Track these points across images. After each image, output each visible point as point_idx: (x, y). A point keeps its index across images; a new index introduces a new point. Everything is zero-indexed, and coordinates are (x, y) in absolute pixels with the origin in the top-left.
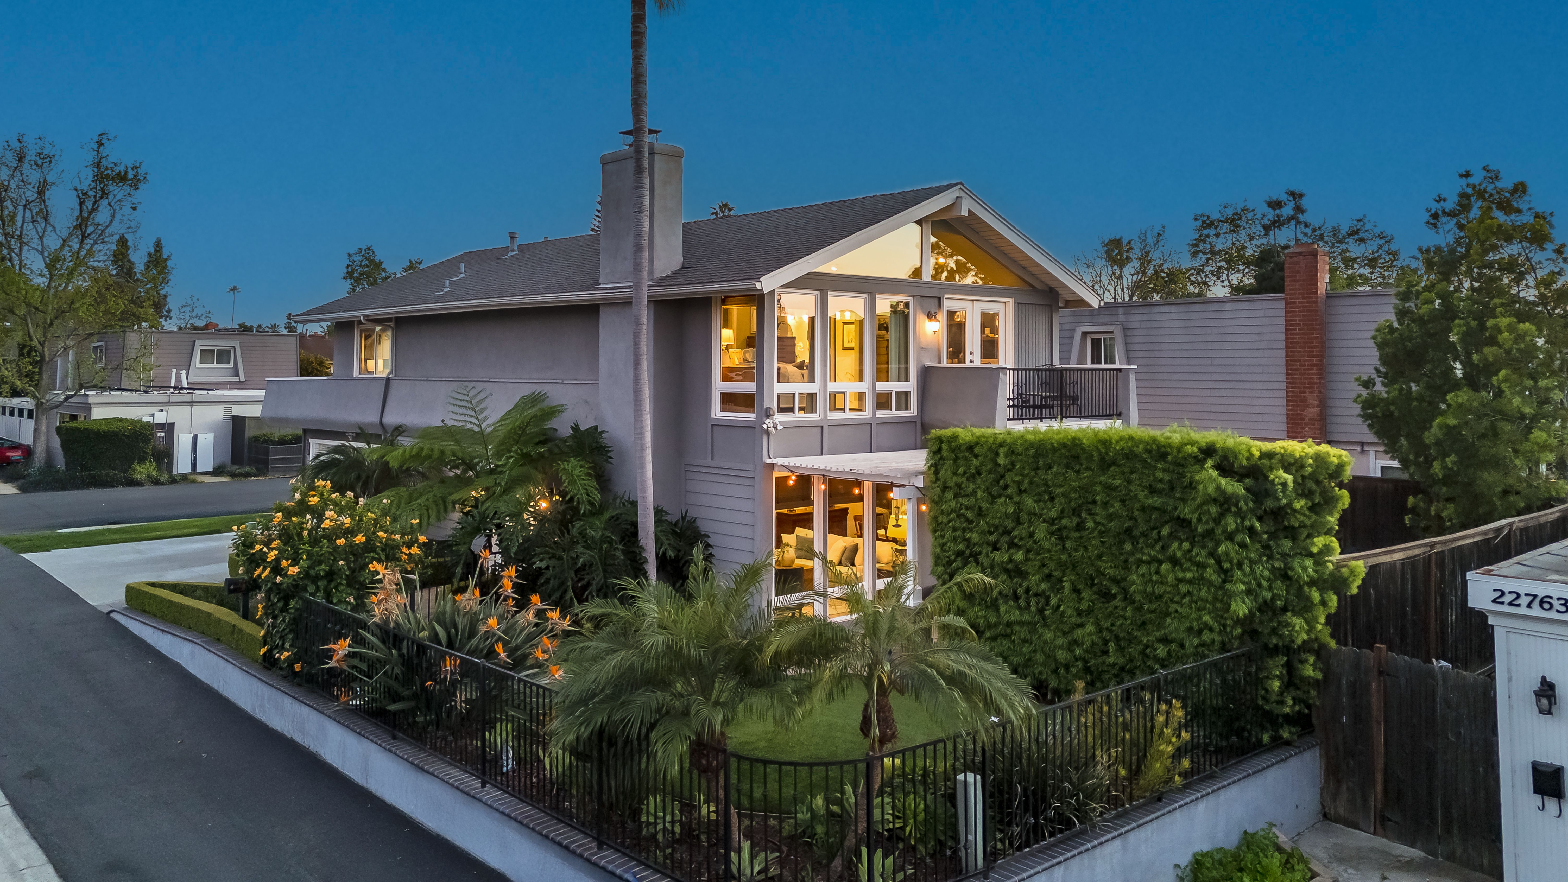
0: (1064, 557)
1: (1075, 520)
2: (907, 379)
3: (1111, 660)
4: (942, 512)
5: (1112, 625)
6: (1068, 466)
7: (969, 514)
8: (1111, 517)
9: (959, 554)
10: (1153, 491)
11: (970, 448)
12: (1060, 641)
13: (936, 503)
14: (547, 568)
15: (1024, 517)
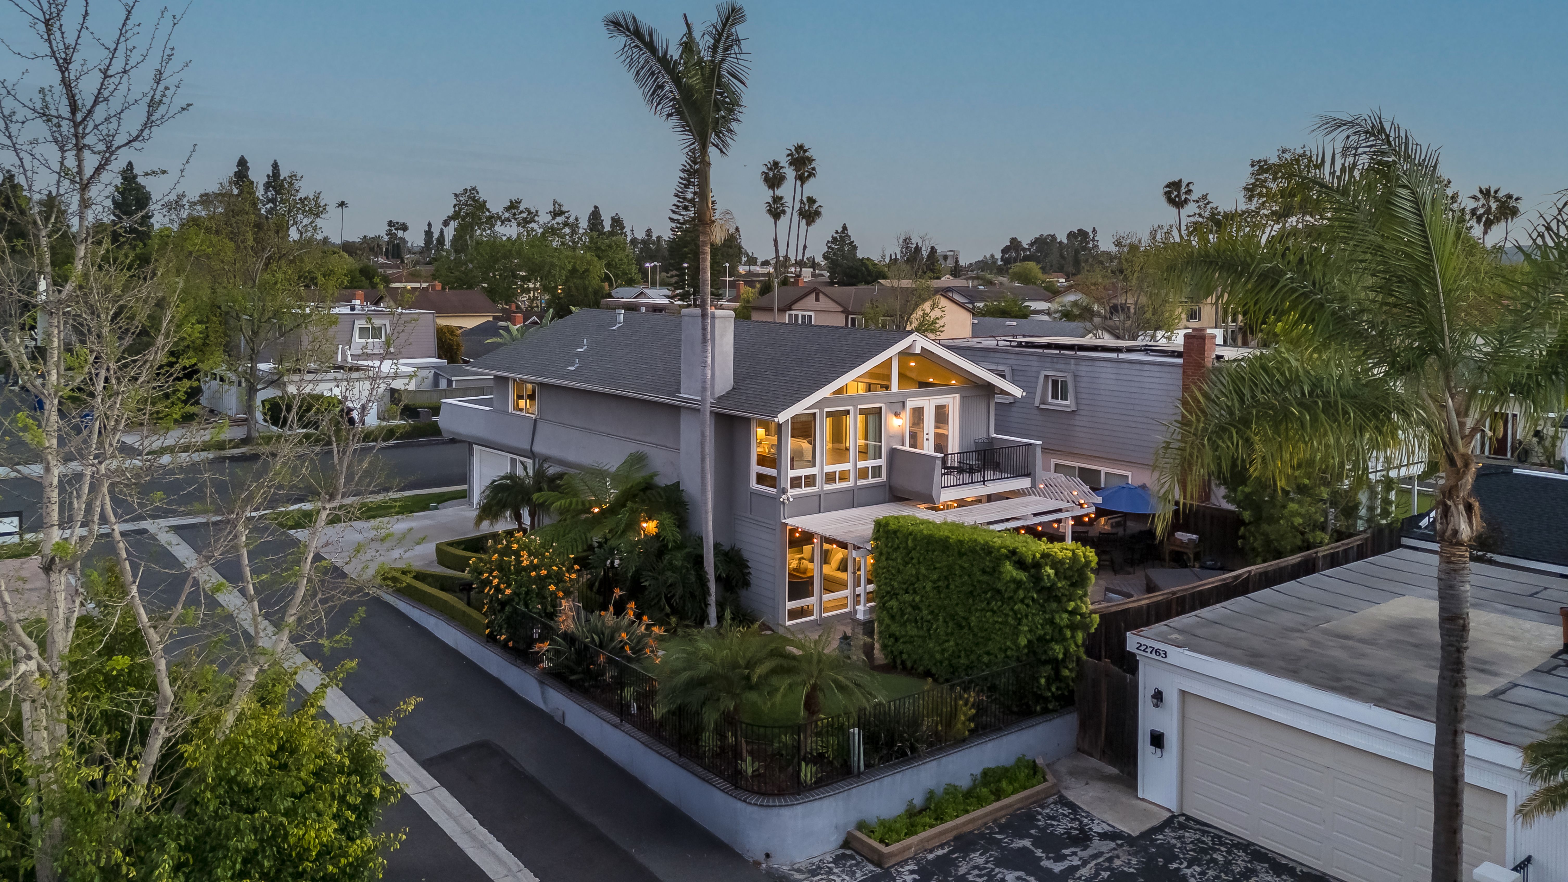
0: (939, 603)
1: (946, 583)
2: (880, 458)
4: (879, 566)
5: (963, 642)
6: (943, 552)
7: (893, 571)
8: (963, 584)
9: (888, 593)
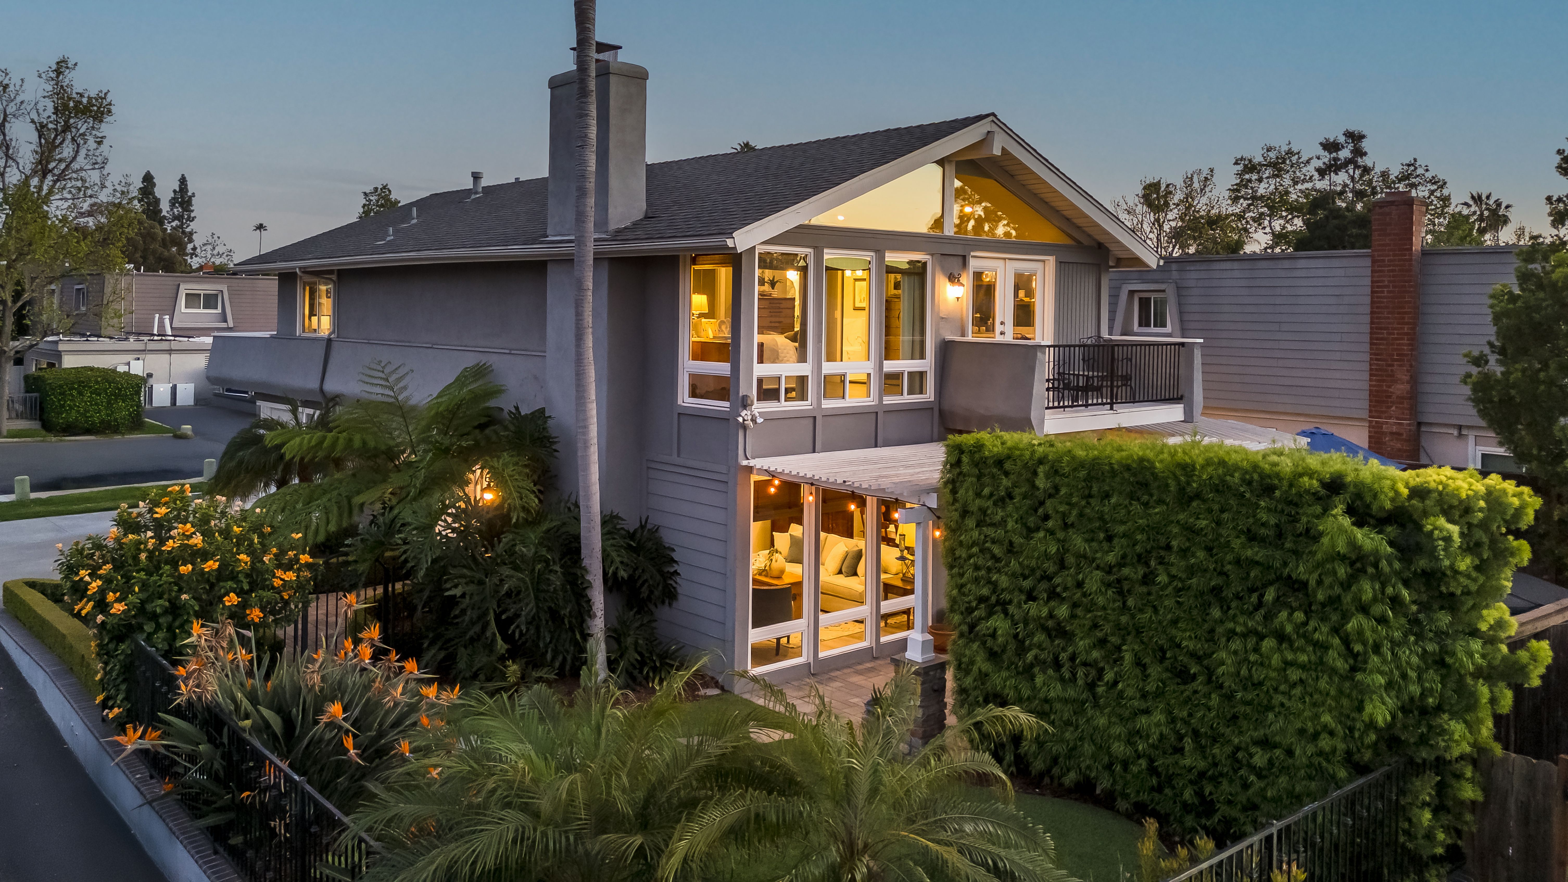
0: (1124, 619)
1: (1141, 571)
2: (922, 356)
3: (1187, 762)
4: (961, 543)
5: (1190, 715)
6: (1132, 497)
7: (997, 550)
8: (1191, 571)
10: (1252, 537)
11: (999, 462)
12: (1117, 730)
13: (953, 530)
14: (463, 595)
15: (1070, 560)
